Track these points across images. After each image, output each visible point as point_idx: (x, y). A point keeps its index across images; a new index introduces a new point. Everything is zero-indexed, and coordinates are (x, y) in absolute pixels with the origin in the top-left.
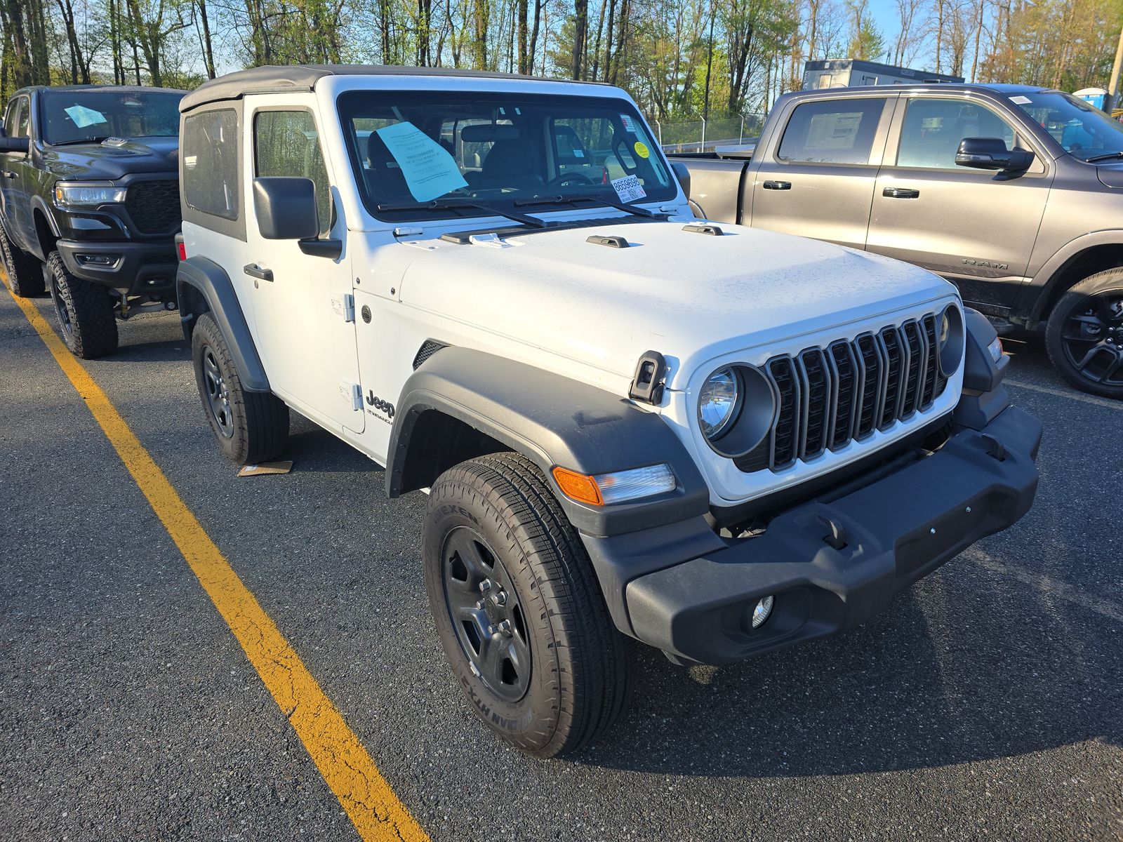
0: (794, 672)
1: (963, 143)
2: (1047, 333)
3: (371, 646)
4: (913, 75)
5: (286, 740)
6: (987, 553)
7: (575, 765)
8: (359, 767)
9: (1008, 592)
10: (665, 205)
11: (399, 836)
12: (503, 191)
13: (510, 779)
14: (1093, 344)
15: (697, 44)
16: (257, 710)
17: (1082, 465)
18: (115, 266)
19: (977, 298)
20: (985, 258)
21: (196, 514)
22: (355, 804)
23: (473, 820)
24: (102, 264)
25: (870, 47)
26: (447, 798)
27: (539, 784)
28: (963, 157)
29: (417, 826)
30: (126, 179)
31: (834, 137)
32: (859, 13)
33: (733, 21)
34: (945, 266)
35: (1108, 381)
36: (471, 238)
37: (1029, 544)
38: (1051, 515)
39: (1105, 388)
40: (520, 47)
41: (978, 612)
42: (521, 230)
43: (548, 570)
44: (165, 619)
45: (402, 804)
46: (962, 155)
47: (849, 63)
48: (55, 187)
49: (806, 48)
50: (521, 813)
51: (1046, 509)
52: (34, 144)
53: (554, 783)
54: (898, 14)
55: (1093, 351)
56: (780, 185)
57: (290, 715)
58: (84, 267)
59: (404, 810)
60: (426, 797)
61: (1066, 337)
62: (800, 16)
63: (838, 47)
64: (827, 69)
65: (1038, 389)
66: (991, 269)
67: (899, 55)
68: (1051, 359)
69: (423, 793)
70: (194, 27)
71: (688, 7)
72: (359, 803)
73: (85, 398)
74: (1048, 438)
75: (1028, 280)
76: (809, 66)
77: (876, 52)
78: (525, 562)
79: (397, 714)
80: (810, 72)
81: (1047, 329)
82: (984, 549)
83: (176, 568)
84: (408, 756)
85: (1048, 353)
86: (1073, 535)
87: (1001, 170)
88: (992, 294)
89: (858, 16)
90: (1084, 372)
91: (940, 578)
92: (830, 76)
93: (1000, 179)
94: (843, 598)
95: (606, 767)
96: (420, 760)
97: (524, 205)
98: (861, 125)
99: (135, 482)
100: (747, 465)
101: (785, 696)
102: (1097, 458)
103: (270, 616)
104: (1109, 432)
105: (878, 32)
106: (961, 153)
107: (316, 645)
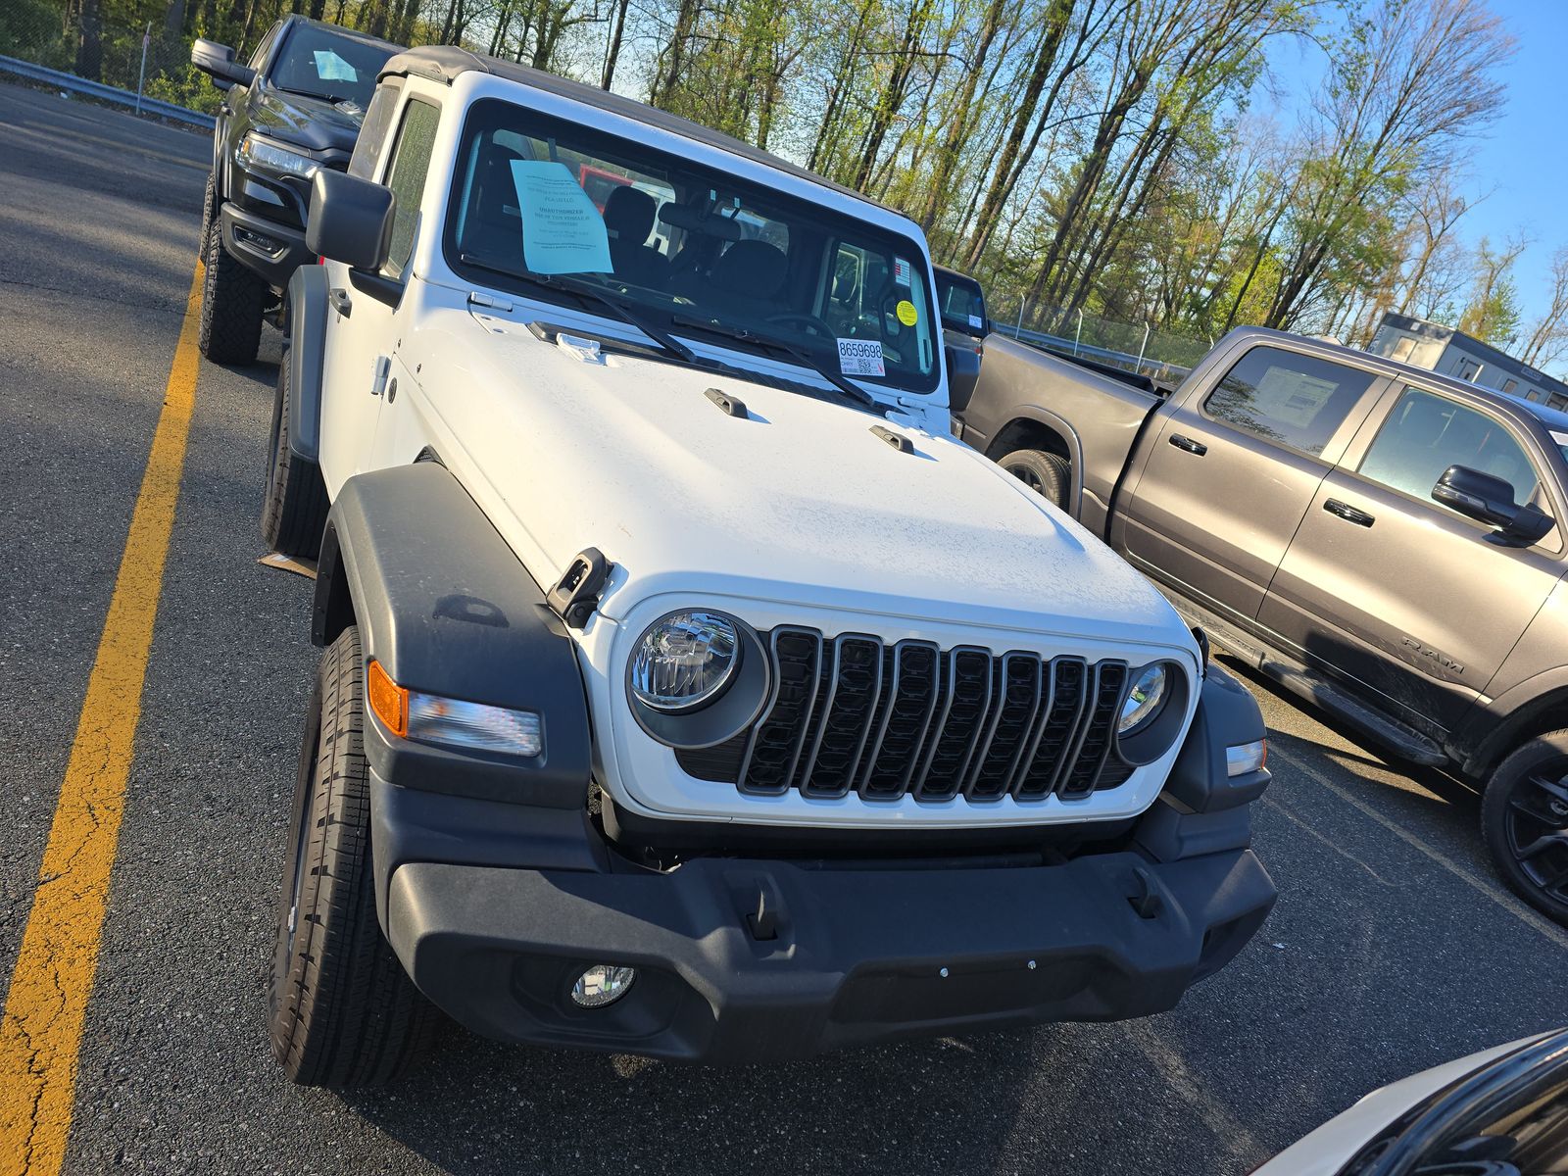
0: (763, 1112)
1: (1452, 471)
2: (1488, 787)
3: (226, 838)
4: (1538, 380)
5: (9, 912)
6: (1186, 1063)
7: (348, 1111)
8: (67, 987)
9: (1174, 1132)
10: (905, 397)
11: (36, 1102)
12: (676, 300)
13: (246, 1091)
14: (1552, 830)
15: (1249, 242)
16: (11, 859)
17: (1433, 996)
18: (275, 256)
19: (1407, 700)
20: (1435, 646)
21: (164, 588)
22: (19, 1034)
23: (149, 1124)
24: (262, 247)
25: (1495, 323)
26: (142, 1080)
27: (276, 1116)
28: (1446, 491)
29: (69, 1098)
30: (328, 153)
31: (1287, 405)
32: (1495, 272)
33: (1305, 229)
34: (1377, 638)
35: (1556, 892)
36: (559, 337)
37: (1260, 1077)
38: (1328, 1049)
39: (1547, 900)
40: (998, 173)
41: (1106, 1142)
42: (652, 353)
43: (347, 808)
44: (8, 699)
45: (77, 1061)
46: (1445, 487)
47: (1449, 333)
48: (245, 136)
49: (1401, 295)
50: (219, 1143)
51: (1326, 1038)
52: (259, 80)
53: (299, 1123)
54: (1551, 291)
55: (1548, 839)
56: (1194, 447)
57: (44, 882)
58: (239, 244)
59: (73, 1070)
60: (115, 1066)
61: (1514, 803)
62: (1409, 252)
63: (1449, 309)
64: (1413, 331)
65: (1450, 865)
66: (1438, 665)
67: (1534, 349)
68: (1482, 828)
69: (116, 1058)
70: (607, 25)
71: (1255, 192)
72: (26, 1035)
73: (166, 404)
74: (1410, 938)
75: (1486, 700)
76: (1390, 319)
77: (1502, 333)
78: (327, 785)
79: (178, 940)
80: (1386, 328)
81: (1491, 782)
82: (1185, 1056)
83: (80, 643)
84: (142, 1001)
85: (1482, 817)
86: (1341, 1090)
87: (1500, 529)
88: (1430, 703)
89: (1491, 276)
90: (1525, 865)
91: (1086, 1069)
92: (1415, 343)
93: (1494, 540)
94: (716, 1013)
95: (387, 1132)
96: (152, 1013)
97: (685, 325)
98: (1331, 399)
99: (131, 521)
100: (696, 764)
101: (720, 1140)
102: (1464, 996)
103: (137, 748)
104: (1511, 965)
105: (1516, 307)
106: (1444, 484)
107: (158, 807)
